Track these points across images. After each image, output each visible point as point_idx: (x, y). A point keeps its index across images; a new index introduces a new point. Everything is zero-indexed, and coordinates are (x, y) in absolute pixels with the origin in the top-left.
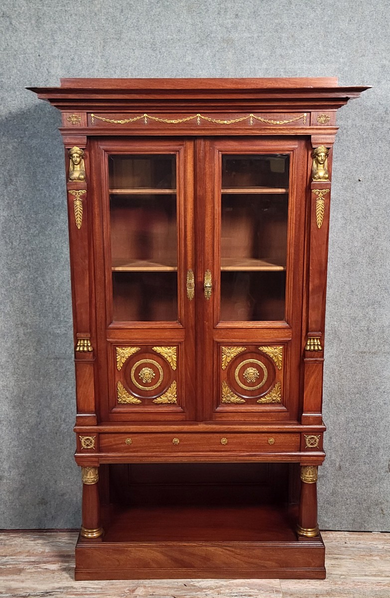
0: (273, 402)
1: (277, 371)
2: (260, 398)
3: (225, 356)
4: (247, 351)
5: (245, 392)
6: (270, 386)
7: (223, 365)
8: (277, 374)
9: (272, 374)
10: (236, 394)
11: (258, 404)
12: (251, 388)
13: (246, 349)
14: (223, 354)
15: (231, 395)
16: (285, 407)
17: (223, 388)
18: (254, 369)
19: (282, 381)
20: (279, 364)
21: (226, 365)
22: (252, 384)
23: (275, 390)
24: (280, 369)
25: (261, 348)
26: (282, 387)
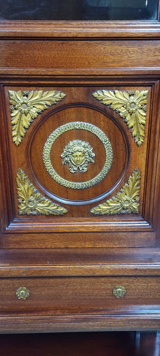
0: (124, 212)
1: (133, 148)
2: (96, 204)
3: (16, 112)
4: (67, 101)
5: (65, 192)
6: (117, 180)
7: (14, 133)
8: (133, 154)
9: (122, 153)
10: (46, 196)
11: (93, 215)
12: (79, 185)
13: (63, 95)
14: (12, 107)
15: (37, 199)
16: (148, 222)
17: (20, 185)
18: (83, 143)
19: (143, 170)
20: (138, 132)
21: (23, 134)
22: (81, 177)
23: (128, 188)
24: (140, 143)
25: (98, 94)
26: (143, 180)
